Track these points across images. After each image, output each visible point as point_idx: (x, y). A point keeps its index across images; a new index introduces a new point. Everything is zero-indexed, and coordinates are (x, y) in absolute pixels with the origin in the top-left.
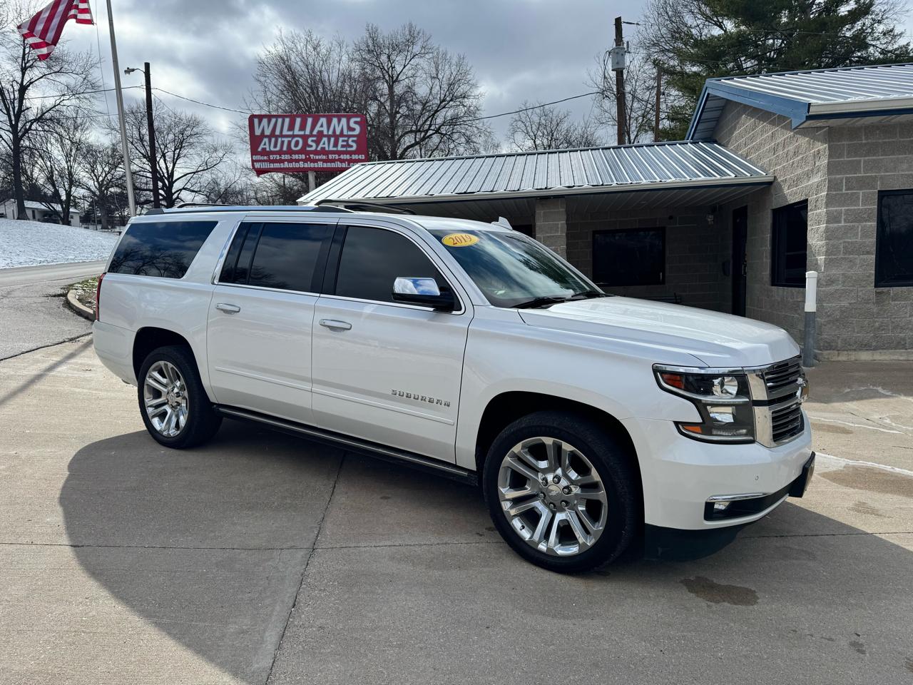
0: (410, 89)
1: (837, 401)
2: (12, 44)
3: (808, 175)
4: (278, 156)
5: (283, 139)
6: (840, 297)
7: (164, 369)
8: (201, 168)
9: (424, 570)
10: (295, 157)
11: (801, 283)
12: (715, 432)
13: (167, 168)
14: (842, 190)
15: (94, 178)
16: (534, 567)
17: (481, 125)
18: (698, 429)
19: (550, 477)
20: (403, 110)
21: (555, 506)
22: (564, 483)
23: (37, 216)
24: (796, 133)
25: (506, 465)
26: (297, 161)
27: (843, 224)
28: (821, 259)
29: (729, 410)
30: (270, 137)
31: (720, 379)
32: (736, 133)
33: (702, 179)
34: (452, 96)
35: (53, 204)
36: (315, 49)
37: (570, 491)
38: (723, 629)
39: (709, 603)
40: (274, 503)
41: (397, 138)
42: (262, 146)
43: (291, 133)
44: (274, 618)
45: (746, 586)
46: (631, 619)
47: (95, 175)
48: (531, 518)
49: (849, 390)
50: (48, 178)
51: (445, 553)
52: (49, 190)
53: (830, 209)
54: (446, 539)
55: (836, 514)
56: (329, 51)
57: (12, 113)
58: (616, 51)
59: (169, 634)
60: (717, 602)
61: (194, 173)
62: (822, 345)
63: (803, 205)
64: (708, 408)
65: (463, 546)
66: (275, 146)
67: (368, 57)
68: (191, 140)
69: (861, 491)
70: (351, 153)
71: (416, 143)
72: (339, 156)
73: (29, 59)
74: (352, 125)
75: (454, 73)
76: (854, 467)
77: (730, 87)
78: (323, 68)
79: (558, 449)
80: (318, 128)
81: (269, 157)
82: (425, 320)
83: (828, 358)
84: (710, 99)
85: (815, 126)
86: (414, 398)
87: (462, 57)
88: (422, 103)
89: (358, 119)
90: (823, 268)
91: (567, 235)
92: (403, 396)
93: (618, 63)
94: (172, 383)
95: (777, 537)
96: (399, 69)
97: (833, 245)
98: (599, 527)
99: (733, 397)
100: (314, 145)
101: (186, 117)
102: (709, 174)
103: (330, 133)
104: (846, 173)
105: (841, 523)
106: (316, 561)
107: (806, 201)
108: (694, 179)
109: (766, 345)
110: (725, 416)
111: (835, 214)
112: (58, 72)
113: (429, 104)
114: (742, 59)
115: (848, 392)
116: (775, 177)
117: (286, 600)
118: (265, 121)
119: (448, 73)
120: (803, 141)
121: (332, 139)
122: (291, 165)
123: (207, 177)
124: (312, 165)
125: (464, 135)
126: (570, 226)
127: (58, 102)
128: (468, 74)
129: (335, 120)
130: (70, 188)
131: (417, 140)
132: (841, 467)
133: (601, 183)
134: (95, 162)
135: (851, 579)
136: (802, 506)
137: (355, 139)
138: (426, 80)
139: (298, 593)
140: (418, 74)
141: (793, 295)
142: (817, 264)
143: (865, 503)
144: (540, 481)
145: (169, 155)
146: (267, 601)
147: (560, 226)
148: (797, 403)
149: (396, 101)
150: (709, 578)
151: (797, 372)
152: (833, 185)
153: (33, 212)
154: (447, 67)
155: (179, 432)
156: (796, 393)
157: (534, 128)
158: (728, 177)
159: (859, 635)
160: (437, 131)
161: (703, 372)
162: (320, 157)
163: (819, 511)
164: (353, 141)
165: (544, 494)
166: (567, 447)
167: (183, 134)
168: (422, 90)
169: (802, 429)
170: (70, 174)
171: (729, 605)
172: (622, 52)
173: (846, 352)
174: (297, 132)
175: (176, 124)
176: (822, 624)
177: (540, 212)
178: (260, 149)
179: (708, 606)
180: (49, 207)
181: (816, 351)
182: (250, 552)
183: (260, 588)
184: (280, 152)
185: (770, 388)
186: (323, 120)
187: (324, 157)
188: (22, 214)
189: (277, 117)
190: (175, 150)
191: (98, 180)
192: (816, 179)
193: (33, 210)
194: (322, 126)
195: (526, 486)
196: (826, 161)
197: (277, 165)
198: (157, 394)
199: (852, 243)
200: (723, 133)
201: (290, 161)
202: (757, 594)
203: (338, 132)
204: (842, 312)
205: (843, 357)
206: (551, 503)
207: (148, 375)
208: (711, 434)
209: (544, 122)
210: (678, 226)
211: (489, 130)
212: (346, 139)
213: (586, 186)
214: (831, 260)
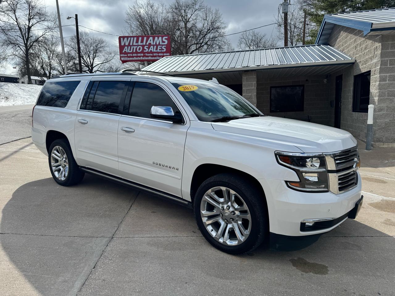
0: (194, 25)
1: (381, 167)
2: (25, 9)
3: (371, 59)
4: (131, 54)
5: (134, 47)
6: (385, 117)
7: (58, 149)
8: (104, 62)
9: (162, 251)
10: (139, 55)
11: (366, 110)
12: (306, 186)
13: (90, 62)
14: (387, 65)
15: (61, 66)
16: (217, 250)
17: (226, 40)
18: (298, 184)
19: (225, 206)
20: (191, 34)
21: (227, 220)
22: (231, 209)
23: (37, 83)
24: (366, 39)
25: (204, 200)
26: (140, 57)
27: (387, 82)
28: (376, 99)
29: (316, 175)
30: (128, 46)
31: (310, 159)
32: (338, 40)
33: (320, 61)
34: (213, 28)
35: (43, 78)
36: (151, 8)
37: (235, 213)
38: (308, 288)
39: (302, 273)
40: (100, 214)
41: (188, 47)
42: (124, 50)
43: (137, 44)
44: (82, 274)
45: (323, 264)
46: (261, 281)
47: (61, 65)
48: (216, 226)
49: (387, 162)
50: (41, 67)
51: (175, 242)
52: (42, 72)
53: (381, 75)
54: (177, 234)
55: (374, 225)
56: (158, 8)
57: (25, 38)
58: (284, 4)
59: (29, 281)
60: (307, 272)
61: (102, 64)
62: (375, 140)
63: (368, 73)
64: (304, 174)
65: (184, 238)
66: (130, 50)
67: (175, 11)
68: (101, 49)
69: (389, 213)
70: (163, 53)
71: (196, 49)
72: (158, 54)
73: (32, 15)
74: (164, 40)
75: (214, 17)
76: (386, 201)
77: (335, 18)
78: (155, 16)
79: (229, 193)
80: (149, 42)
81: (128, 55)
82: (169, 128)
83: (378, 146)
84: (326, 24)
85: (375, 34)
86: (163, 166)
87: (217, 10)
88: (199, 31)
89: (167, 37)
90: (377, 103)
91: (257, 88)
92: (157, 165)
93: (285, 9)
94: (63, 156)
95: (342, 237)
96: (189, 16)
97: (382, 92)
98: (247, 232)
99: (317, 168)
100: (147, 49)
101: (98, 39)
102: (324, 59)
103: (154, 44)
104: (389, 57)
105: (377, 230)
106: (111, 244)
107: (370, 71)
108: (317, 62)
109: (341, 141)
110: (314, 178)
111: (384, 77)
112: (44, 20)
113: (202, 32)
114: (345, 8)
115: (386, 163)
116: (356, 60)
117: (91, 264)
118: (126, 39)
119: (211, 17)
120: (369, 42)
121: (155, 47)
122: (137, 59)
123: (107, 65)
124: (146, 58)
125: (218, 45)
126: (258, 85)
127: (44, 34)
128: (220, 18)
129: (156, 38)
130: (50, 70)
131: (197, 48)
132: (379, 200)
133: (273, 64)
134: (61, 60)
135: (379, 261)
136: (357, 221)
137: (165, 46)
138: (201, 21)
139: (98, 261)
140: (198, 18)
141: (362, 116)
142: (374, 101)
143: (390, 220)
144: (221, 208)
145: (91, 56)
146: (82, 265)
147: (253, 84)
148: (354, 171)
149: (188, 30)
150: (304, 259)
151: (354, 155)
152: (383, 63)
153: (36, 81)
154: (211, 15)
155: (65, 179)
156: (353, 166)
157: (250, 41)
158: (333, 60)
159: (380, 294)
160: (206, 43)
161: (301, 155)
162: (150, 55)
163: (366, 223)
164: (164, 47)
165: (222, 215)
166: (232, 192)
167: (97, 47)
168: (199, 26)
169: (356, 184)
170: (50, 65)
171: (313, 274)
172: (287, 4)
173: (387, 143)
174: (139, 43)
175: (94, 43)
176: (361, 287)
177: (244, 78)
178: (123, 52)
179: (302, 274)
180: (42, 79)
181: (373, 143)
182: (82, 238)
183: (81, 258)
184: (132, 53)
185: (338, 164)
186: (151, 38)
187: (152, 55)
188: (30, 82)
189: (131, 37)
190: (94, 54)
191: (62, 67)
192: (375, 61)
193: (36, 80)
194: (150, 41)
195: (214, 210)
196: (380, 52)
197: (131, 59)
198: (57, 161)
199: (392, 91)
200: (332, 41)
201: (137, 57)
202: (328, 268)
203: (158, 44)
204: (386, 124)
205: (385, 146)
206: (225, 219)
207: (52, 153)
208: (304, 187)
209: (254, 39)
210: (310, 84)
211: (229, 43)
212: (161, 46)
213: (265, 65)
214: (381, 99)
